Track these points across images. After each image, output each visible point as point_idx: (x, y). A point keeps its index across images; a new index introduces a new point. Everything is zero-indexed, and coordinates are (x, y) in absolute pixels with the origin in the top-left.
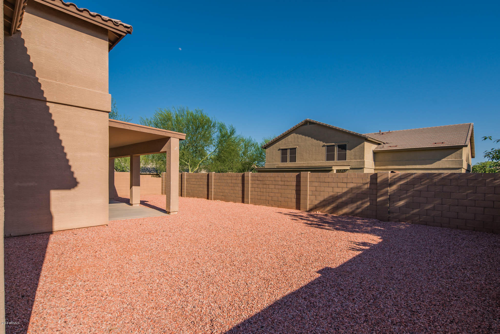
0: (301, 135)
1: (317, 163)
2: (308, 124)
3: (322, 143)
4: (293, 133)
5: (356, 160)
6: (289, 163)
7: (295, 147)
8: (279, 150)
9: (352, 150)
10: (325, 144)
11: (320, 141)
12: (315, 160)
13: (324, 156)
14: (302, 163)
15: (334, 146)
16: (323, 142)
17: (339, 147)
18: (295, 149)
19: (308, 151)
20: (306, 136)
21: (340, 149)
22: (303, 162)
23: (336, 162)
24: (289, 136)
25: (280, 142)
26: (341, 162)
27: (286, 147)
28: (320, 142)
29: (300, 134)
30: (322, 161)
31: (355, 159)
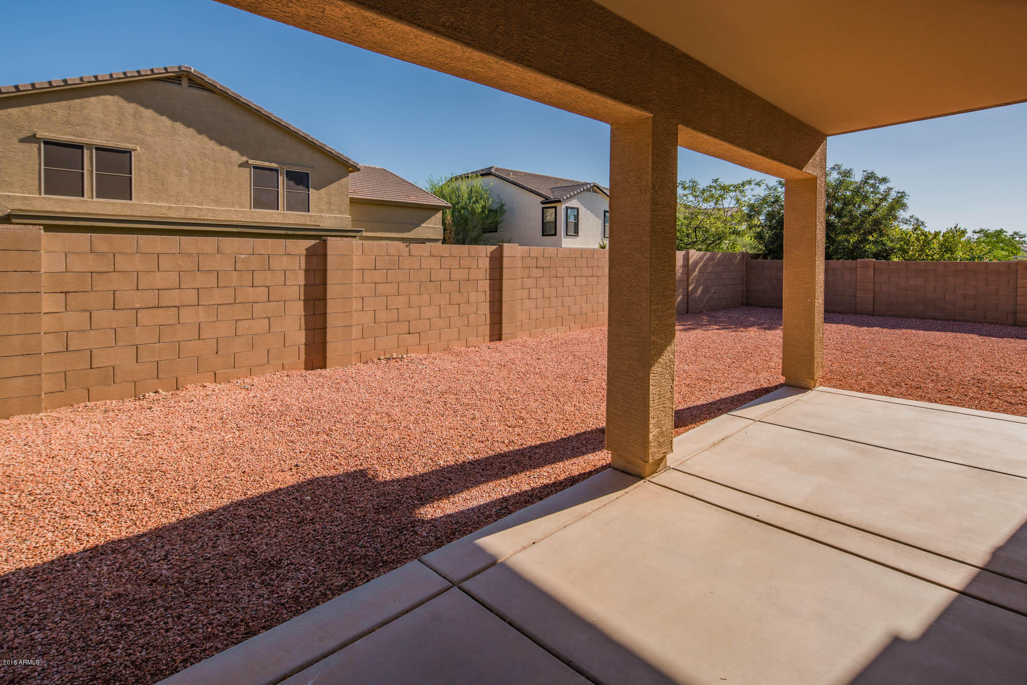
0: (150, 110)
1: (224, 211)
2: (185, 82)
3: (236, 157)
4: (112, 94)
5: (332, 213)
6: (95, 199)
7: (129, 146)
8: (32, 139)
9: (323, 191)
10: (251, 162)
11: (232, 147)
12: (217, 201)
13: (246, 196)
14: (160, 207)
15: (276, 170)
16: (243, 155)
17: (291, 175)
18: (128, 152)
19: (186, 171)
20: (174, 118)
21: (292, 183)
22: (168, 201)
23: (285, 216)
24: (93, 99)
25: (35, 110)
26: (299, 215)
27: (75, 136)
28: (230, 150)
29: (147, 107)
30: (242, 206)
31: (330, 211)
